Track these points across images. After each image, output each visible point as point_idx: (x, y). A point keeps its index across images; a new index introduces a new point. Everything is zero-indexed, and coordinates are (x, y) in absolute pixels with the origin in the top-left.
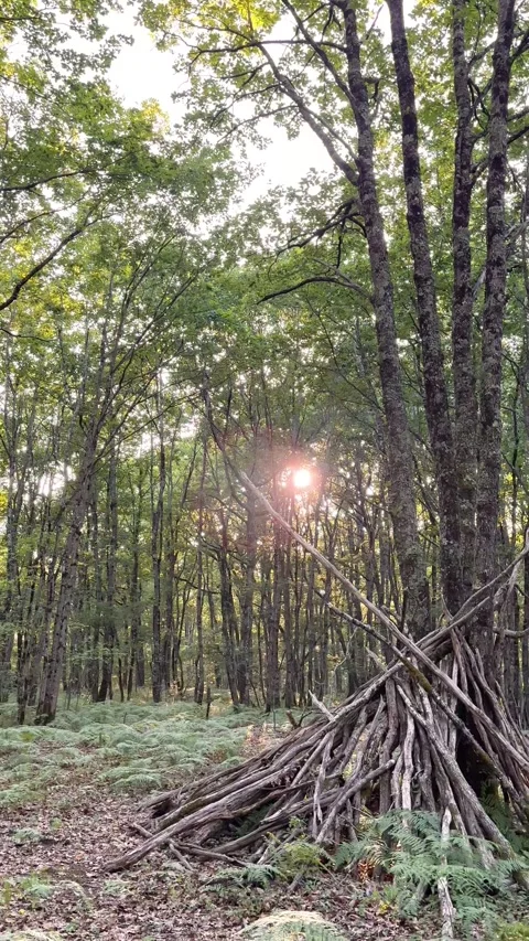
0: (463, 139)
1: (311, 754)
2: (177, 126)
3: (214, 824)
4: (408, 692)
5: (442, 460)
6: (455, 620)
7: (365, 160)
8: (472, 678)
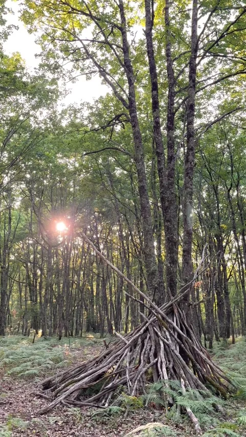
0: (171, 93)
1: (120, 358)
2: (35, 68)
3: (79, 391)
4: (159, 330)
5: (168, 230)
6: (175, 299)
7: (133, 98)
8: (182, 323)
